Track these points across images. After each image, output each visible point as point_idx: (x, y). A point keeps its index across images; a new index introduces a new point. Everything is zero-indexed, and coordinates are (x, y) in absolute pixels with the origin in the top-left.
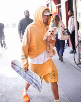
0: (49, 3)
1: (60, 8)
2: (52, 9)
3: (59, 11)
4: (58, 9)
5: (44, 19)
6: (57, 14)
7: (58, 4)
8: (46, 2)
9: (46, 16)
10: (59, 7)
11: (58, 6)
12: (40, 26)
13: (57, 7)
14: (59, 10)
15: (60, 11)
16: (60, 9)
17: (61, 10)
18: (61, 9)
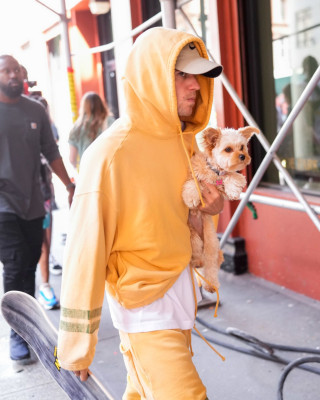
0: (59, 37)
1: (109, 63)
2: (75, 67)
3: (104, 73)
4: (99, 66)
5: (183, 94)
6: (97, 89)
7: (101, 44)
8: (45, 32)
9: (190, 82)
10: (106, 58)
11: (102, 54)
12: (160, 133)
13: (95, 55)
14: (108, 71)
15: (112, 75)
16: (110, 67)
17: (114, 72)
18: (114, 65)
